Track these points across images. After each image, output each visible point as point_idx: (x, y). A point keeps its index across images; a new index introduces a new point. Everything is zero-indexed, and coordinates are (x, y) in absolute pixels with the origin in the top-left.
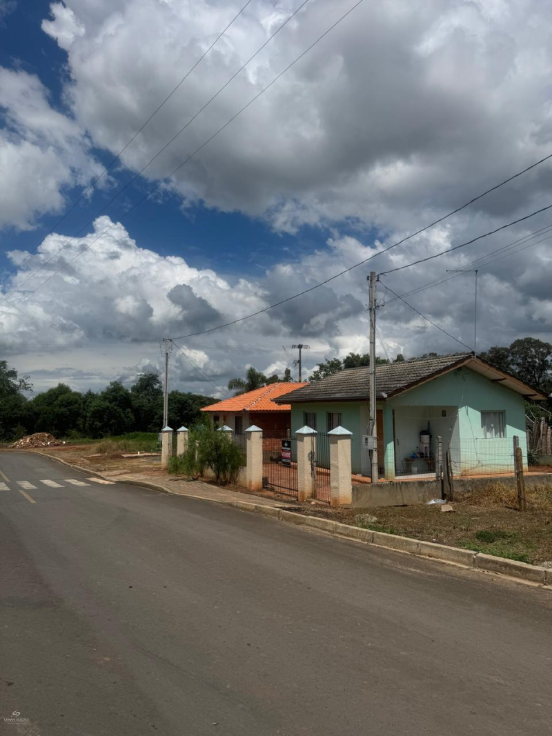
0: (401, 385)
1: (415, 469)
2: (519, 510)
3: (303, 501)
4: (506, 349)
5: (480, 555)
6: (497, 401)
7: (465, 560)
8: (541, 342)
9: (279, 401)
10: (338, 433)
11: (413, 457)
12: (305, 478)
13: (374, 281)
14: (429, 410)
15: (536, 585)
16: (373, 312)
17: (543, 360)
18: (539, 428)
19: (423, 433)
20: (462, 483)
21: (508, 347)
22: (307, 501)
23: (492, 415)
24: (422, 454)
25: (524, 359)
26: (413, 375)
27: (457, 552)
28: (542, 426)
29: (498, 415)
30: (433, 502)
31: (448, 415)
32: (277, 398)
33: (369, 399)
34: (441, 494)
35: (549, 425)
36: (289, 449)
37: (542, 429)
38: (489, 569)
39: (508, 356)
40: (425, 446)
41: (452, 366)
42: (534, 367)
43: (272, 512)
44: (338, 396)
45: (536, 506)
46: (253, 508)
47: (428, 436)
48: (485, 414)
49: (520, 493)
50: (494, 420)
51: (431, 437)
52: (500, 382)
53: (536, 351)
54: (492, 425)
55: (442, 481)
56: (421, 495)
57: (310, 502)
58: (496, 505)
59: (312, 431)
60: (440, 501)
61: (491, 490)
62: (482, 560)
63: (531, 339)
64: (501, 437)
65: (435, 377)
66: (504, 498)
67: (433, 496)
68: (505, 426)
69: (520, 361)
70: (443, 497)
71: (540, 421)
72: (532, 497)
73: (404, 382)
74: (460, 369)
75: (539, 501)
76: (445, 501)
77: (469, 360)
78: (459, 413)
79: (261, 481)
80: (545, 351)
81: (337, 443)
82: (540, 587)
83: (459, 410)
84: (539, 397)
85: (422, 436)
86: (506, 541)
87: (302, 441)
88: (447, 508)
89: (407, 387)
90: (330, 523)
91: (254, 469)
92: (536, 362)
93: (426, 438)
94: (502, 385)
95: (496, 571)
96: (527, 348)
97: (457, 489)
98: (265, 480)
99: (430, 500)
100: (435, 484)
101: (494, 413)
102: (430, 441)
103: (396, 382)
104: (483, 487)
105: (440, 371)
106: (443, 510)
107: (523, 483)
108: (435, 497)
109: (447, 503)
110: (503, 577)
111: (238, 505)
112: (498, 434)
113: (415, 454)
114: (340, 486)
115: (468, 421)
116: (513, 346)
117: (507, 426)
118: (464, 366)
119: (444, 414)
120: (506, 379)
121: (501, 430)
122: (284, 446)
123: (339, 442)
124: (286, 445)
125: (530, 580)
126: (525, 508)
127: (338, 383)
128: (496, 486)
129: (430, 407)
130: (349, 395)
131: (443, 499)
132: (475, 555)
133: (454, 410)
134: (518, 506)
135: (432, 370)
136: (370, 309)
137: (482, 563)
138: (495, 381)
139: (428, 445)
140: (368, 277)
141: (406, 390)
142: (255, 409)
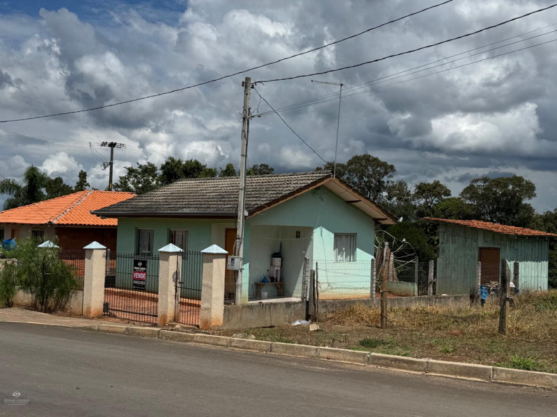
0: (262, 203)
1: (265, 294)
2: (381, 328)
3: (164, 325)
4: (343, 166)
5: (373, 354)
6: (350, 224)
7: (361, 359)
8: (379, 161)
9: (102, 213)
10: (214, 252)
11: (264, 281)
12: (168, 301)
13: (249, 88)
14: (283, 230)
15: (420, 373)
16: (246, 122)
17: (379, 181)
18: (382, 253)
19: (275, 255)
20: (325, 303)
21: (346, 164)
22: (170, 325)
23: (344, 238)
24: (272, 279)
25: (361, 178)
26: (272, 192)
27: (353, 353)
28: (385, 251)
29: (349, 238)
30: (297, 323)
31: (303, 236)
32: (100, 211)
33: (237, 217)
34: (305, 315)
35: (391, 251)
36: (144, 269)
37: (385, 255)
38: (381, 365)
39: (344, 174)
40: (276, 269)
41: (313, 184)
42: (370, 188)
43: (149, 333)
44: (186, 211)
45: (395, 324)
46: (123, 330)
47: (280, 259)
48: (338, 236)
49: (382, 311)
50: (346, 244)
51: (282, 261)
52: (354, 204)
53: (373, 170)
54: (344, 249)
55: (307, 302)
56: (287, 316)
57: (173, 326)
58: (358, 324)
59: (178, 249)
60: (304, 322)
61: (352, 311)
62: (375, 358)
63: (370, 156)
64: (350, 261)
65: (296, 195)
66: (364, 318)
67: (297, 317)
68: (355, 249)
69: (356, 180)
70: (307, 318)
71: (384, 246)
72: (391, 316)
73: (264, 199)
74: (319, 188)
75: (396, 320)
76: (310, 321)
77: (328, 180)
78: (314, 234)
79: (102, 307)
80: (382, 171)
81: (212, 262)
82: (423, 374)
83: (314, 231)
84: (389, 222)
85: (273, 259)
86: (386, 347)
87: (167, 260)
88: (314, 327)
89: (268, 205)
90: (223, 339)
91: (94, 292)
92: (372, 182)
93: (277, 261)
94: (357, 208)
95: (387, 365)
96: (365, 166)
97: (321, 310)
98: (106, 306)
99: (295, 321)
100: (300, 305)
101: (347, 235)
102: (282, 264)
103: (255, 199)
104: (345, 307)
105: (301, 189)
106: (311, 329)
107: (386, 302)
108: (300, 319)
109: (311, 323)
110: (394, 369)
111: (101, 328)
112: (349, 257)
113: (265, 278)
114: (213, 307)
115: (322, 243)
116: (350, 163)
117: (358, 249)
118: (322, 185)
119: (298, 235)
120: (360, 201)
121: (351, 253)
122: (138, 266)
123: (215, 261)
124: (140, 264)
125: (415, 370)
126: (386, 325)
127: (181, 196)
128: (356, 307)
129: (284, 228)
130: (201, 211)
131: (307, 320)
132: (369, 354)
133: (309, 231)
134: (379, 325)
135: (292, 187)
136: (244, 119)
137: (375, 360)
138: (350, 203)
139: (279, 268)
140: (243, 83)
141: (268, 208)
142: (65, 222)
